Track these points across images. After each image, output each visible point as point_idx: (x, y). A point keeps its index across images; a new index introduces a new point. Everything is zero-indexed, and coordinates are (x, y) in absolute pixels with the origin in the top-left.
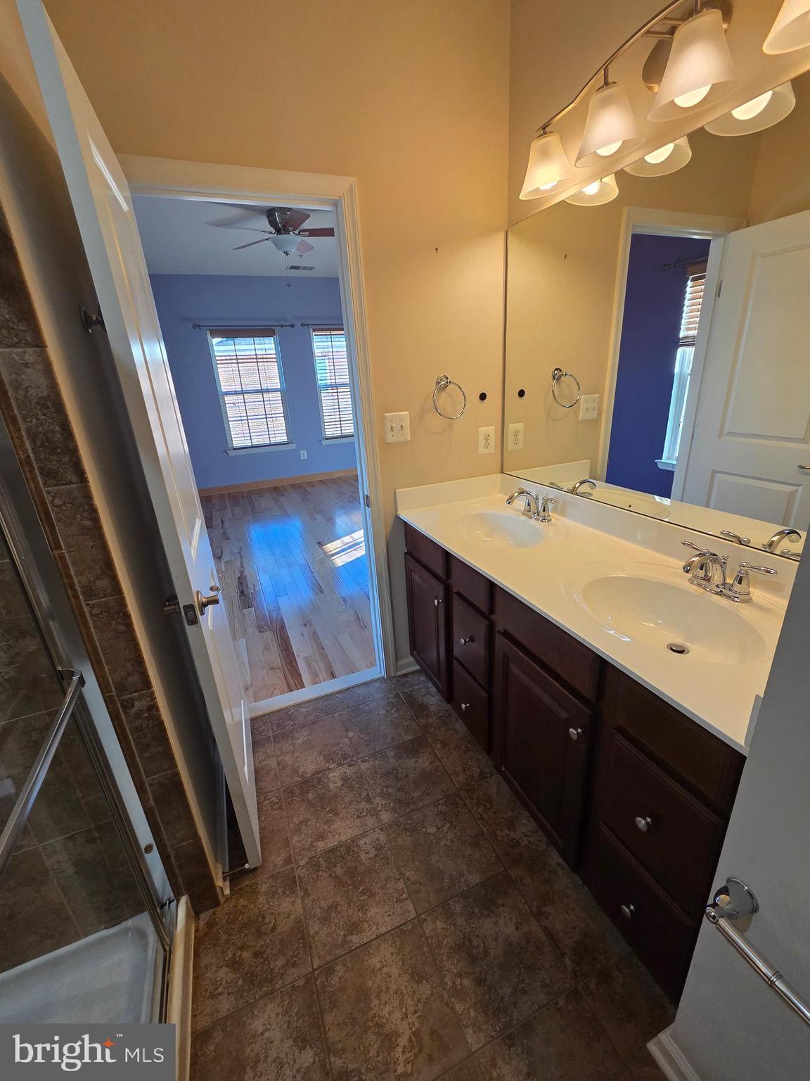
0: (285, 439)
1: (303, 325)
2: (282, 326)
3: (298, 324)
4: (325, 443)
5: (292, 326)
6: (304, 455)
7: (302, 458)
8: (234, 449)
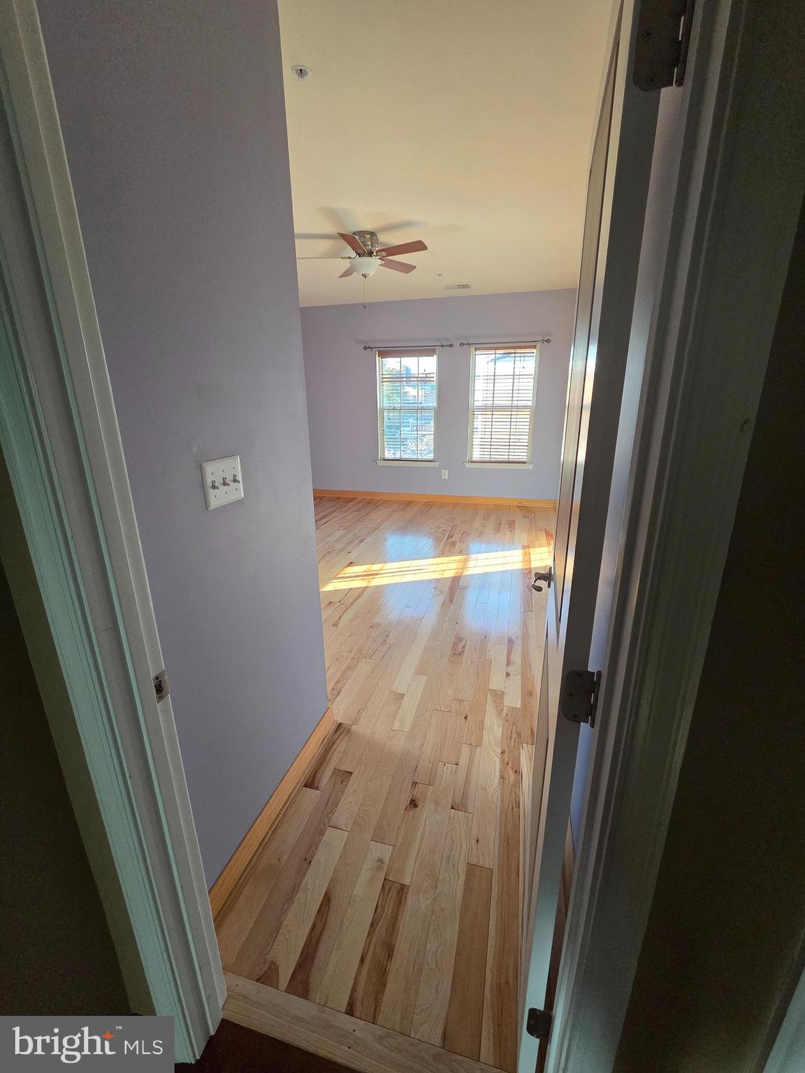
0: (431, 456)
1: (462, 344)
2: (443, 346)
3: (456, 344)
4: (468, 465)
5: (451, 346)
6: (445, 474)
7: (443, 478)
8: (384, 460)
